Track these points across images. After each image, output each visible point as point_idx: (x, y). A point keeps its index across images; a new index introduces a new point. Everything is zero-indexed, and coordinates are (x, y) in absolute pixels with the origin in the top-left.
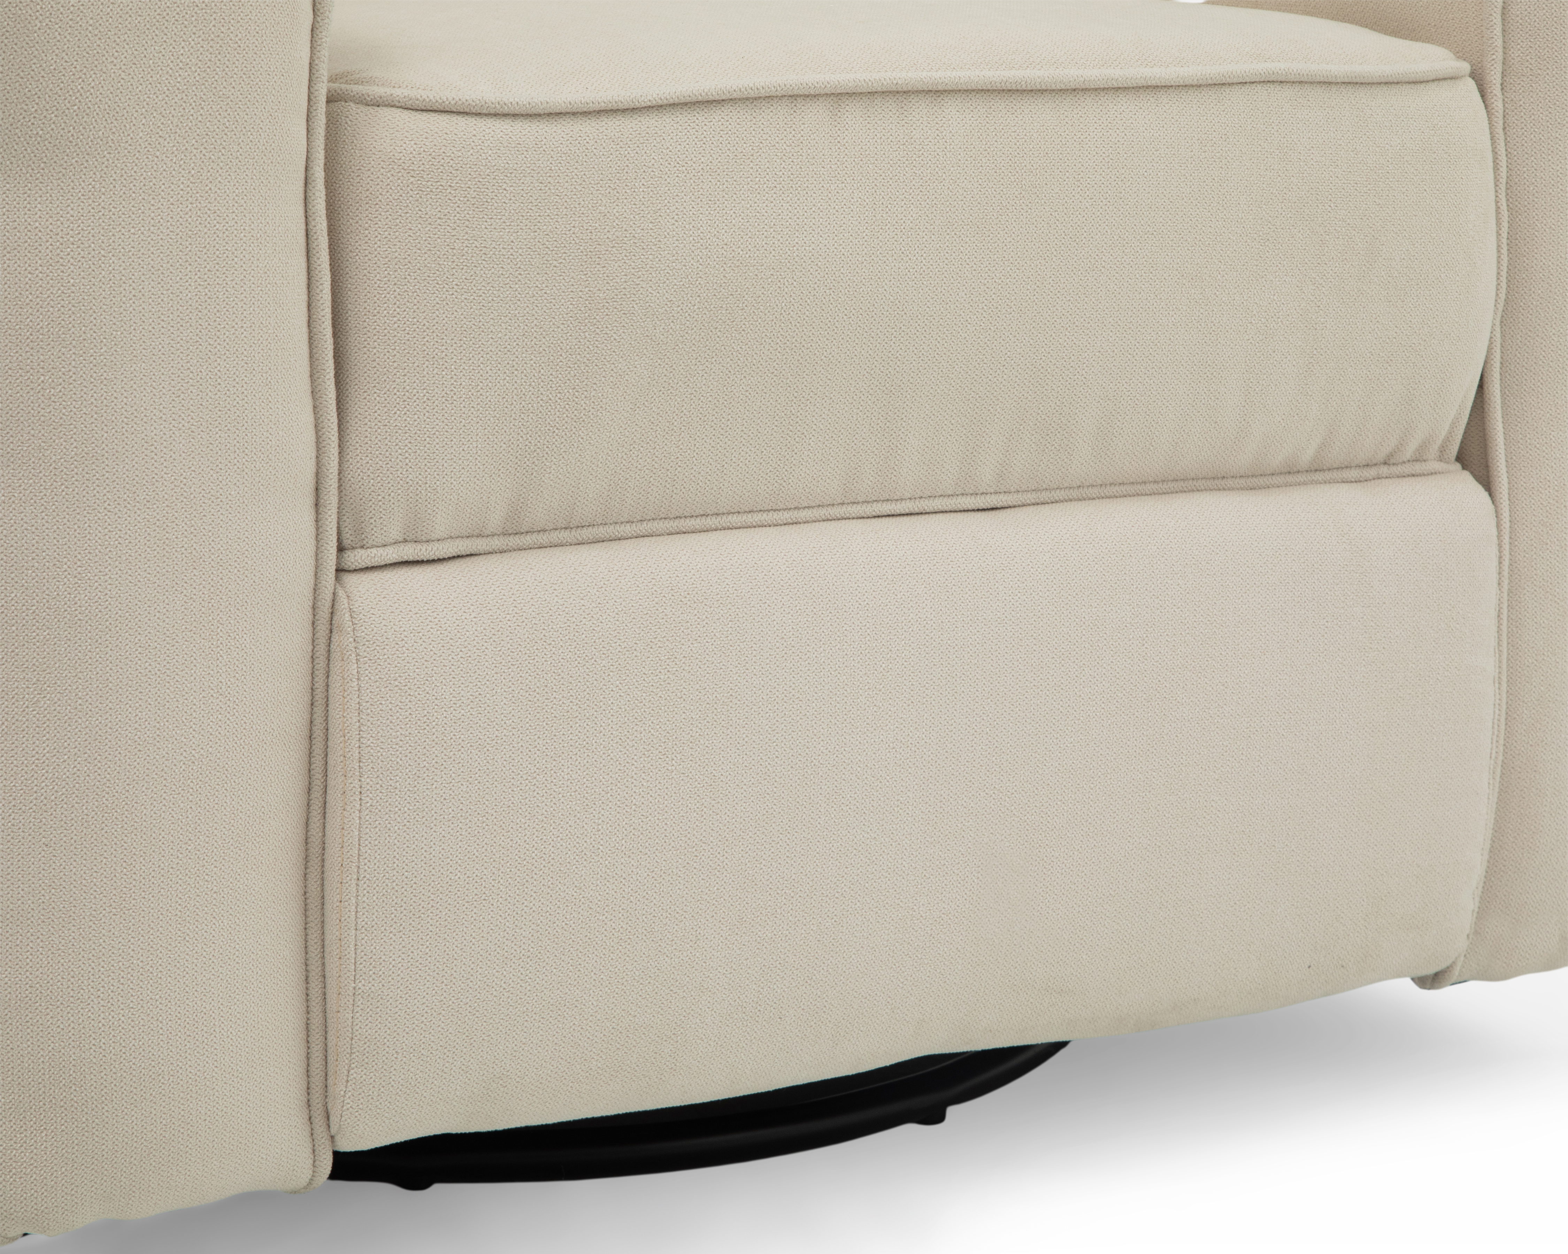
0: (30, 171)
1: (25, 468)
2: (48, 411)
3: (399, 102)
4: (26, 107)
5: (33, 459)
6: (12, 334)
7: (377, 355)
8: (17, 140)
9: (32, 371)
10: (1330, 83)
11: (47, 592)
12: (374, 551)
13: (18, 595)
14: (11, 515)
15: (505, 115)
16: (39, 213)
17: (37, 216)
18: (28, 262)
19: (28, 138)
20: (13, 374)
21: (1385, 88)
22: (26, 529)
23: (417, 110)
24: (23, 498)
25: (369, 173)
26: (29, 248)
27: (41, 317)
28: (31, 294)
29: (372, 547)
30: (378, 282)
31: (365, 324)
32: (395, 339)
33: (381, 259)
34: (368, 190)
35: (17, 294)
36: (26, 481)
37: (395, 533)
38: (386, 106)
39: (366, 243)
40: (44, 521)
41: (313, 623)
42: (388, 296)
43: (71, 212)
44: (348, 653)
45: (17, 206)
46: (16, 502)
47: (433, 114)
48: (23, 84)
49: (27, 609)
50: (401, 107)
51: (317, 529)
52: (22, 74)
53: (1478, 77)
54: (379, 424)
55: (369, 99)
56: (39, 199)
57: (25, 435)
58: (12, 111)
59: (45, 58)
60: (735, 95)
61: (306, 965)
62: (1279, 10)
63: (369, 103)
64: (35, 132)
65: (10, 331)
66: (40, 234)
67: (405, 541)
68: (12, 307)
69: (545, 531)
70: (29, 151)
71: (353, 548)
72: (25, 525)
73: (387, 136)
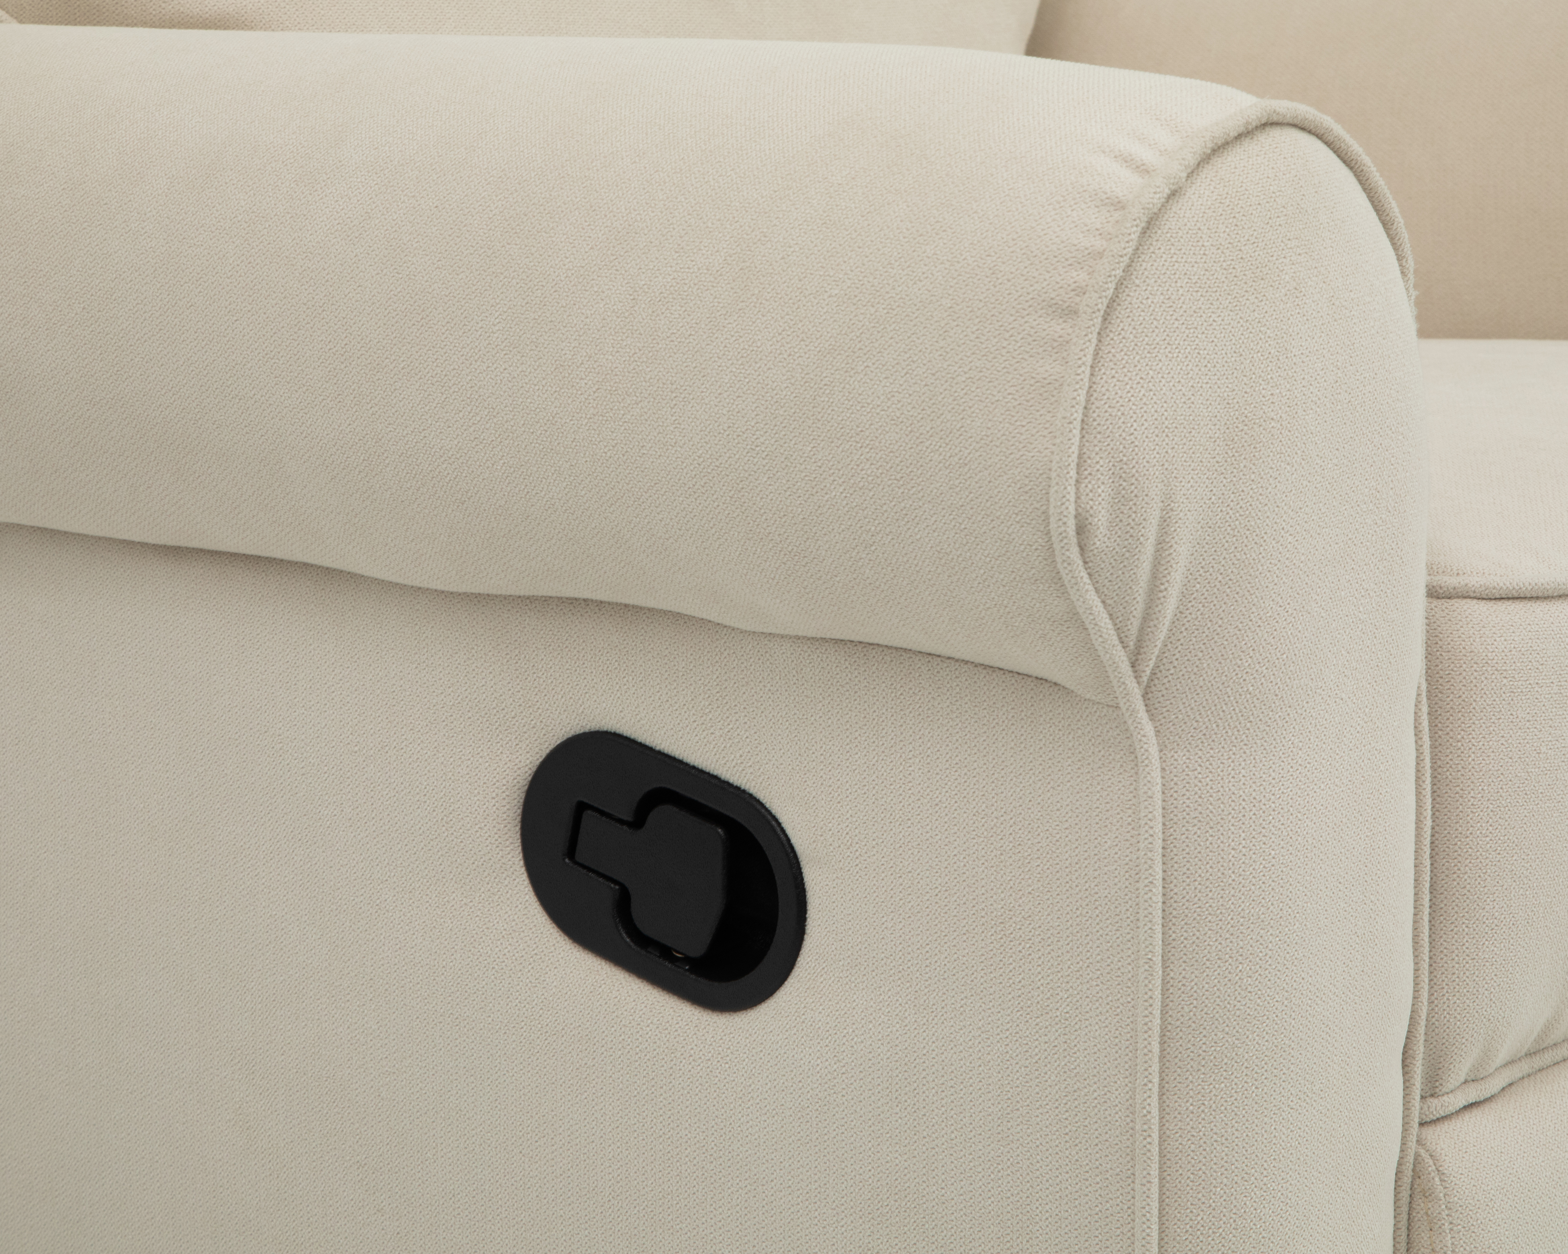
0: (1236, 733)
1: (1216, 1071)
2: (1244, 1003)
3: (1474, 592)
4: (1239, 662)
5: (1226, 1060)
6: (1212, 920)
7: (1468, 881)
8: (1227, 699)
9: (1230, 960)
11: (1234, 1211)
12: (1446, 1099)
13: (1205, 1217)
14: (1200, 1126)
16: (1243, 779)
17: (1241, 783)
18: (1232, 836)
19: (1238, 697)
20: (1211, 966)
22: (1216, 1141)
23: (1490, 600)
24: (1214, 1105)
25: (1461, 677)
26: (1233, 820)
27: (1243, 897)
28: (1233, 872)
29: (1444, 1094)
30: (1472, 800)
31: (1456, 848)
32: (1487, 861)
33: (1475, 774)
34: (1460, 697)
35: (1219, 874)
36: (1217, 1086)
38: (1458, 597)
39: (1459, 756)
40: (1234, 1129)
42: (1482, 814)
43: (1273, 774)
44: (1440, 1223)
45: (1221, 774)
46: (1206, 1111)
47: (1508, 603)
48: (1240, 636)
49: (1214, 1232)
50: (1476, 597)
51: (1404, 1084)
52: (1240, 625)
54: (1467, 958)
55: (1441, 591)
56: (1243, 764)
57: (1219, 1034)
58: (1226, 668)
59: (1263, 605)
63: (1440, 596)
64: (1245, 689)
65: (1210, 917)
66: (1244, 803)
67: (1466, 1082)
68: (1214, 890)
70: (1237, 711)
72: (1215, 1136)
73: (1474, 633)
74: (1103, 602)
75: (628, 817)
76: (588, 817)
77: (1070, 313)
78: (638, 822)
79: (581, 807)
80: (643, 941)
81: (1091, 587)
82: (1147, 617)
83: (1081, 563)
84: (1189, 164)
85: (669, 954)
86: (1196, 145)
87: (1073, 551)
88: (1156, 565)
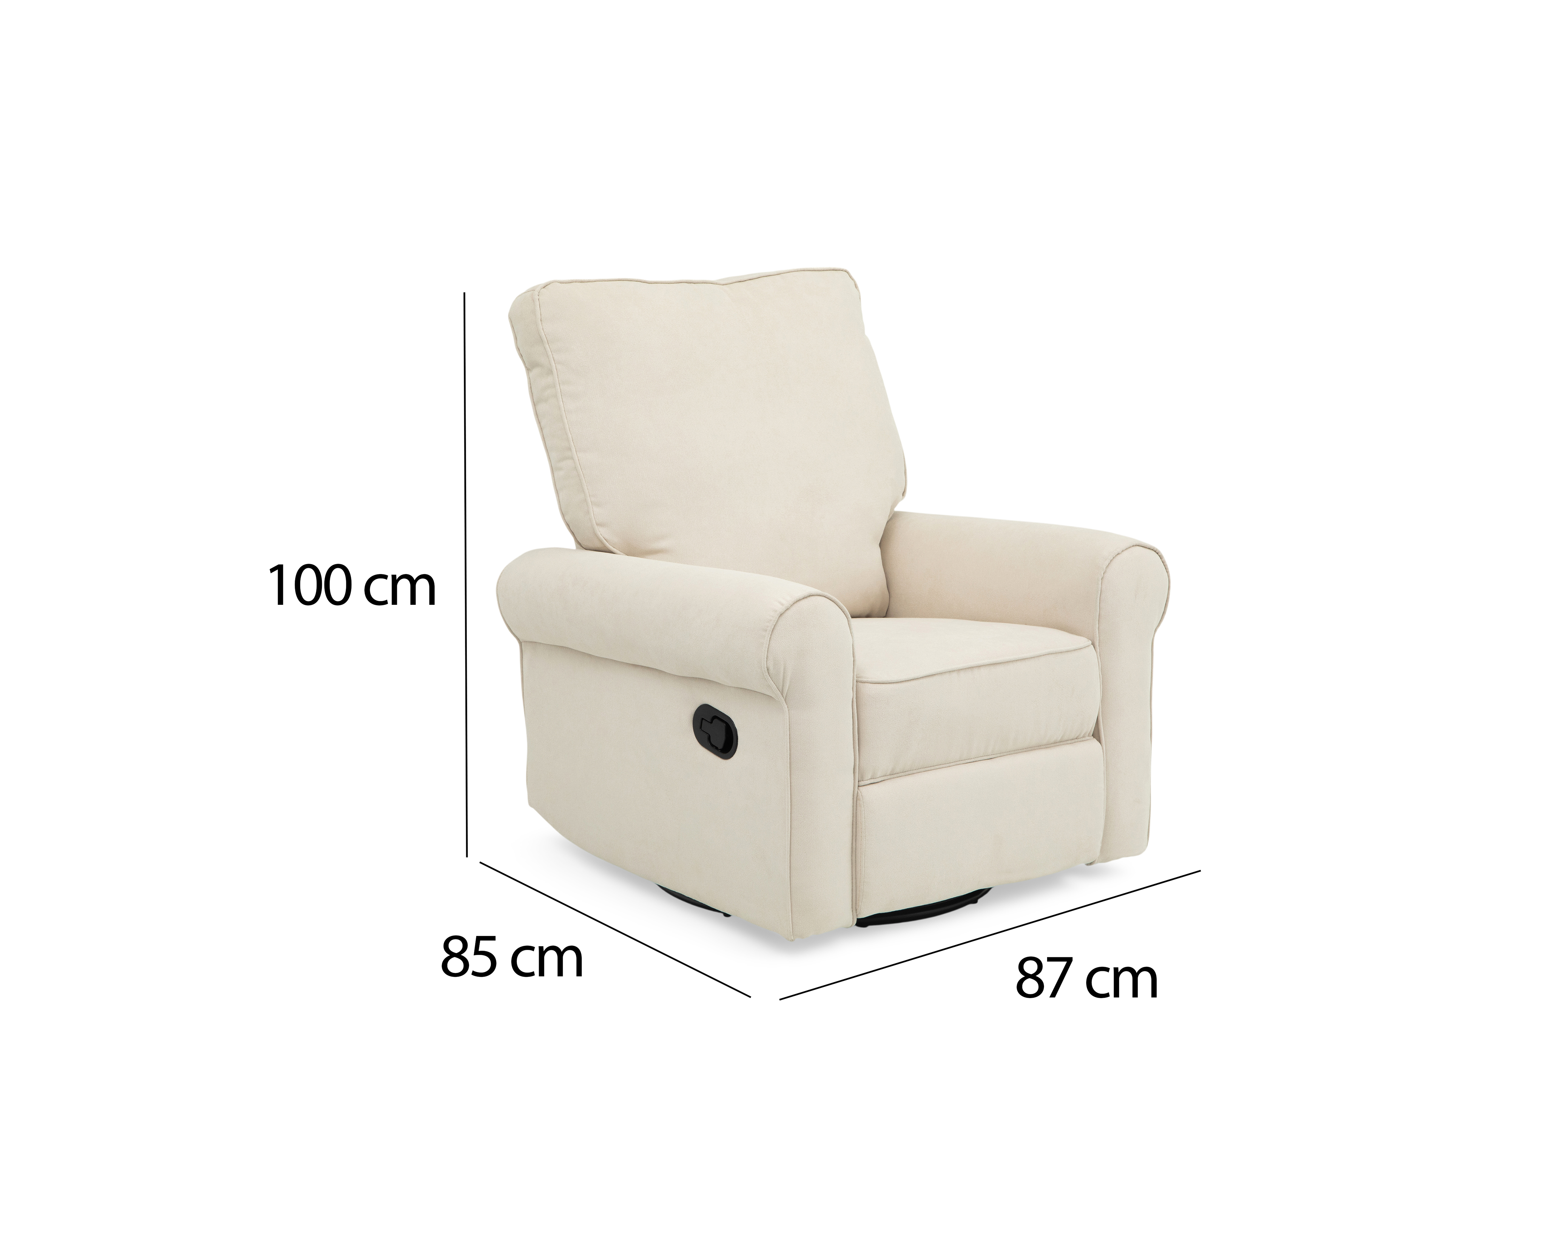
10: (1062, 652)
21: (1074, 651)
23: (874, 683)
25: (865, 698)
29: (865, 780)
34: (864, 702)
37: (869, 777)
41: (854, 798)
44: (860, 805)
50: (871, 683)
67: (871, 778)
71: (861, 781)
73: (868, 689)
75: (709, 720)
76: (703, 721)
77: (766, 631)
78: (711, 722)
79: (703, 719)
80: (712, 745)
81: (771, 680)
82: (783, 686)
83: (769, 676)
84: (791, 603)
85: (717, 748)
86: (794, 600)
87: (767, 674)
88: (784, 676)
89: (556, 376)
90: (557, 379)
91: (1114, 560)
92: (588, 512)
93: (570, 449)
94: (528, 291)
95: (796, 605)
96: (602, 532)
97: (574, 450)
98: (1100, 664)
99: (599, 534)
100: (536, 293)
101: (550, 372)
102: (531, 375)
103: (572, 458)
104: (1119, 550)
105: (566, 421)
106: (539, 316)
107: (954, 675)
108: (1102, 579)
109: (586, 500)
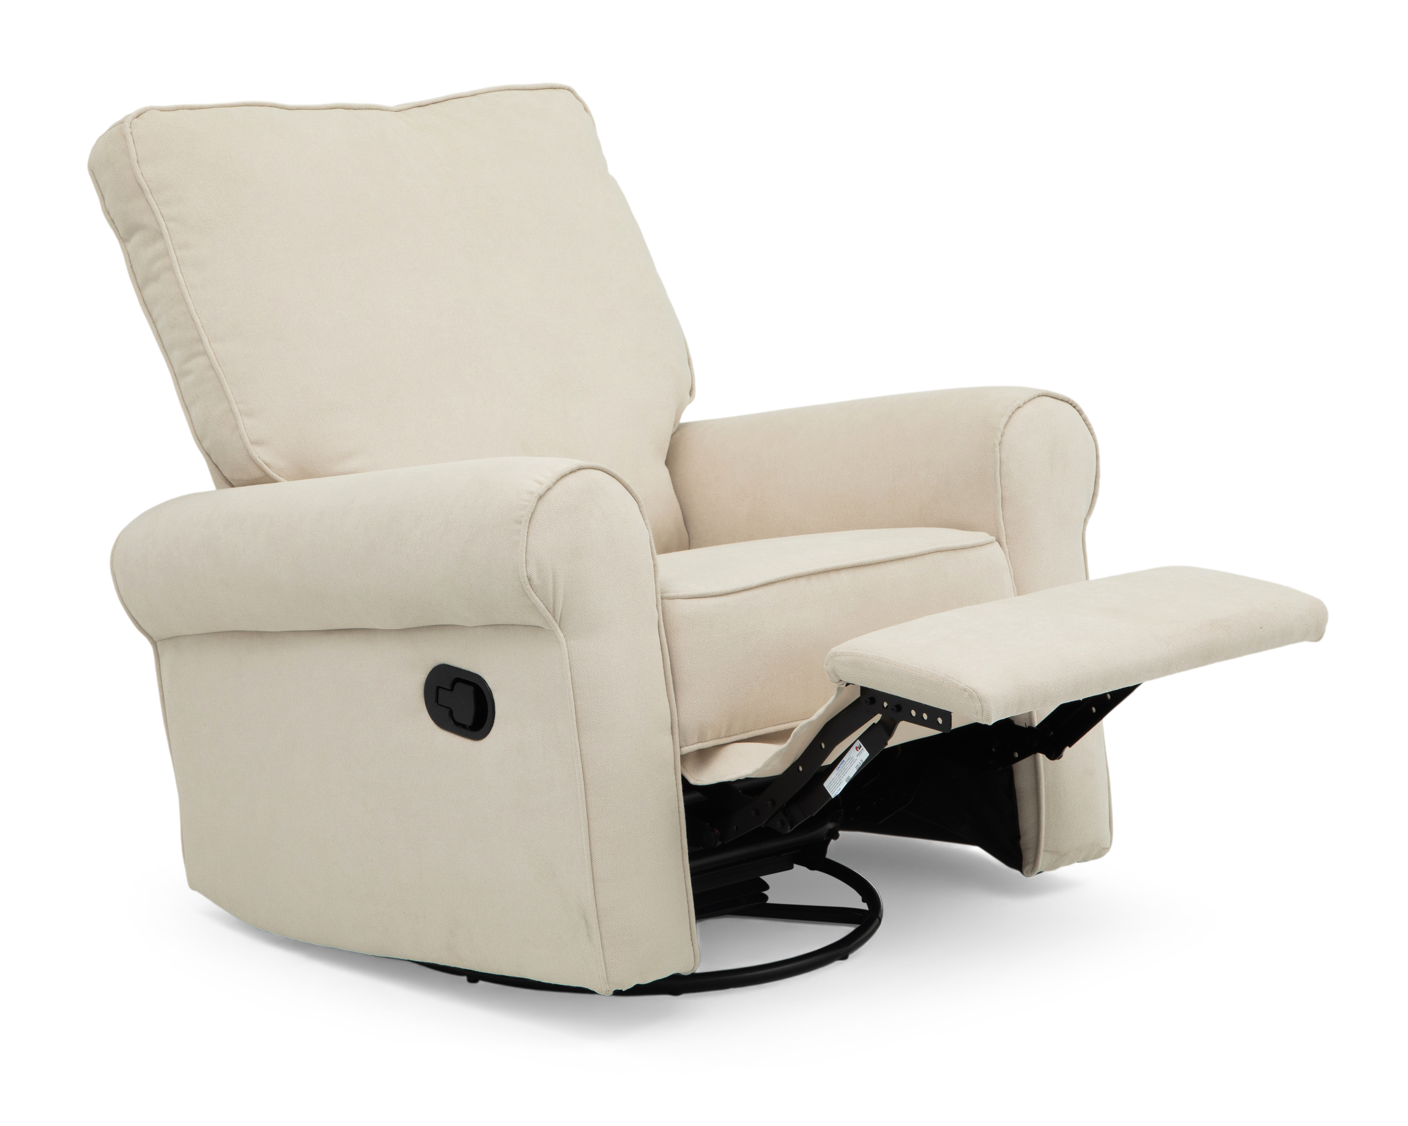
10: (955, 550)
12: (690, 746)
15: (713, 596)
21: (972, 549)
23: (686, 599)
25: (676, 621)
29: (690, 745)
30: (684, 656)
33: (683, 649)
34: (676, 627)
37: (696, 740)
39: (678, 644)
41: (675, 773)
47: (692, 599)
50: (681, 598)
51: (673, 741)
53: (998, 540)
55: (671, 597)
60: (780, 580)
61: (686, 891)
62: (914, 527)
67: (698, 742)
69: (737, 734)
71: (683, 747)
73: (680, 608)
74: (540, 600)
75: (449, 688)
76: (440, 690)
77: (520, 523)
78: (452, 690)
79: (439, 687)
80: (457, 724)
81: (535, 596)
82: (554, 604)
83: (531, 589)
84: (554, 481)
85: (464, 726)
86: (557, 476)
87: (529, 586)
88: (554, 589)
89: (169, 239)
90: (170, 242)
91: (1014, 416)
92: (237, 427)
93: (201, 341)
94: (114, 126)
95: (560, 482)
96: (260, 454)
97: (205, 339)
98: (1012, 570)
99: (255, 456)
100: (127, 124)
101: (160, 235)
102: (130, 246)
103: (205, 353)
104: (1020, 402)
105: (189, 300)
106: (134, 156)
107: (802, 582)
108: (1000, 444)
109: (231, 410)
